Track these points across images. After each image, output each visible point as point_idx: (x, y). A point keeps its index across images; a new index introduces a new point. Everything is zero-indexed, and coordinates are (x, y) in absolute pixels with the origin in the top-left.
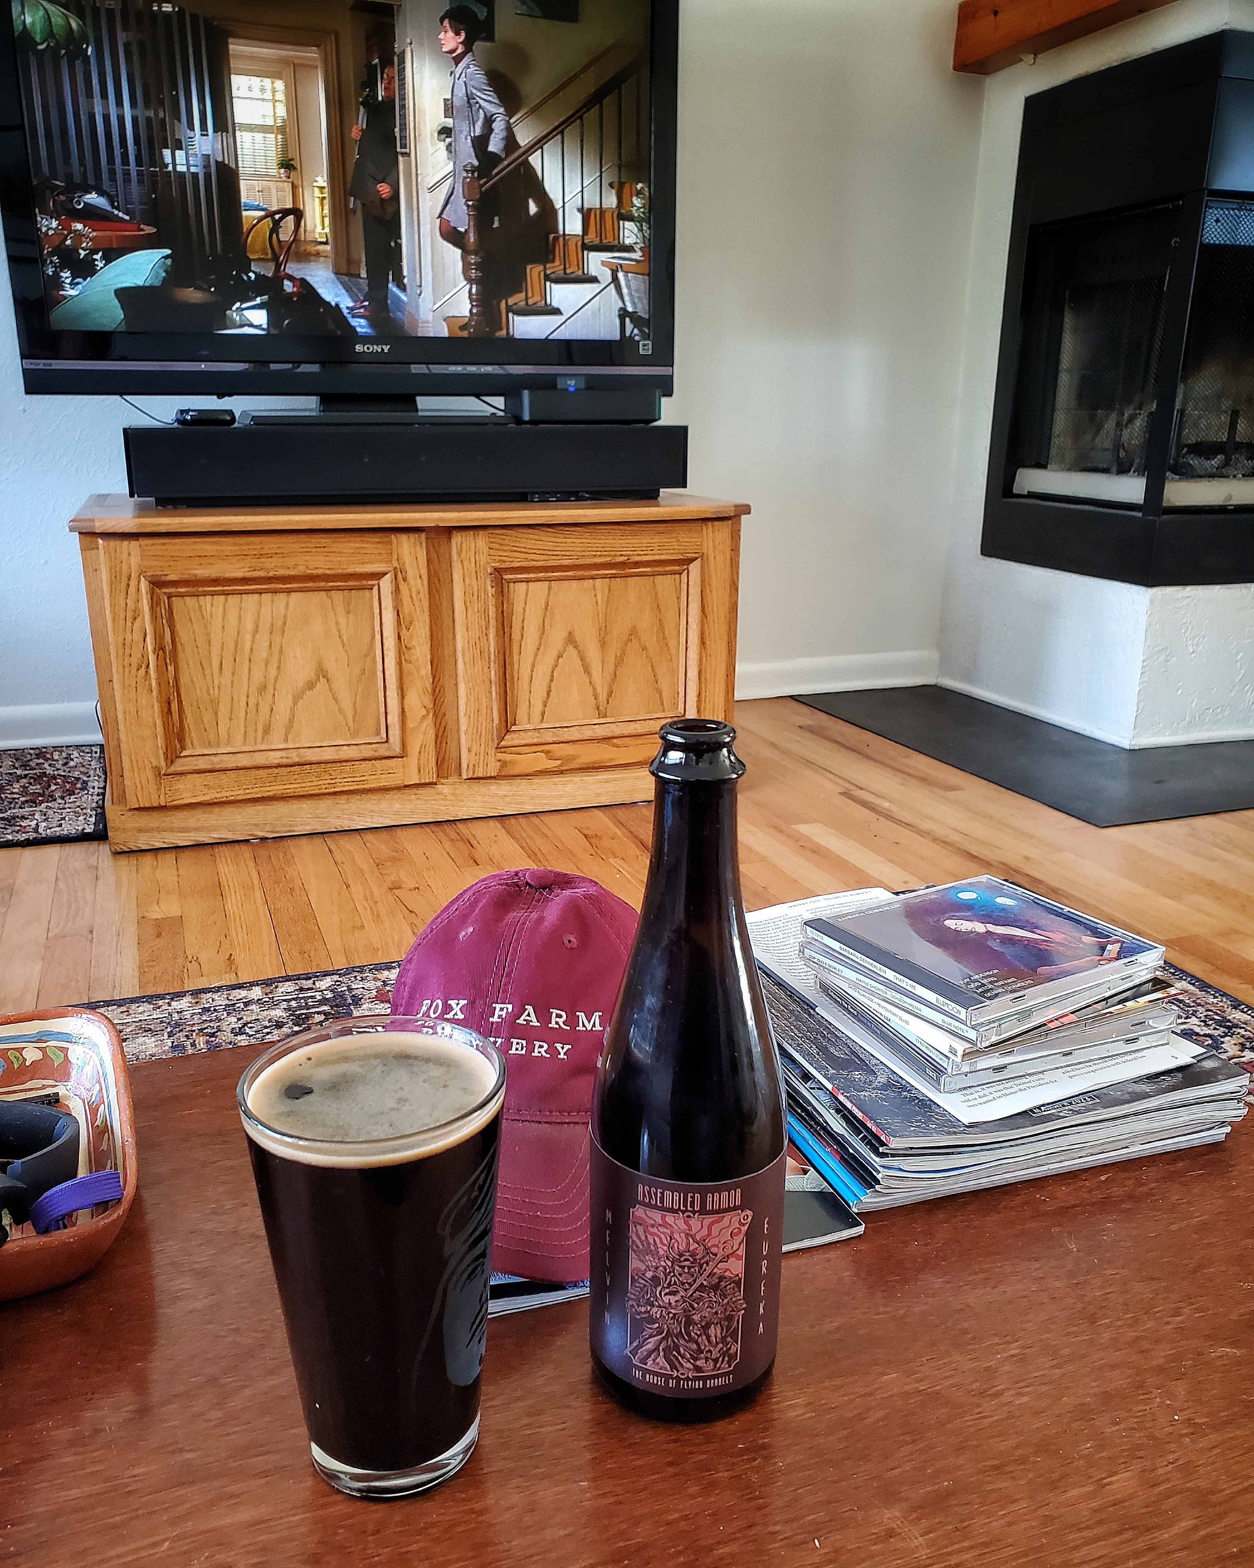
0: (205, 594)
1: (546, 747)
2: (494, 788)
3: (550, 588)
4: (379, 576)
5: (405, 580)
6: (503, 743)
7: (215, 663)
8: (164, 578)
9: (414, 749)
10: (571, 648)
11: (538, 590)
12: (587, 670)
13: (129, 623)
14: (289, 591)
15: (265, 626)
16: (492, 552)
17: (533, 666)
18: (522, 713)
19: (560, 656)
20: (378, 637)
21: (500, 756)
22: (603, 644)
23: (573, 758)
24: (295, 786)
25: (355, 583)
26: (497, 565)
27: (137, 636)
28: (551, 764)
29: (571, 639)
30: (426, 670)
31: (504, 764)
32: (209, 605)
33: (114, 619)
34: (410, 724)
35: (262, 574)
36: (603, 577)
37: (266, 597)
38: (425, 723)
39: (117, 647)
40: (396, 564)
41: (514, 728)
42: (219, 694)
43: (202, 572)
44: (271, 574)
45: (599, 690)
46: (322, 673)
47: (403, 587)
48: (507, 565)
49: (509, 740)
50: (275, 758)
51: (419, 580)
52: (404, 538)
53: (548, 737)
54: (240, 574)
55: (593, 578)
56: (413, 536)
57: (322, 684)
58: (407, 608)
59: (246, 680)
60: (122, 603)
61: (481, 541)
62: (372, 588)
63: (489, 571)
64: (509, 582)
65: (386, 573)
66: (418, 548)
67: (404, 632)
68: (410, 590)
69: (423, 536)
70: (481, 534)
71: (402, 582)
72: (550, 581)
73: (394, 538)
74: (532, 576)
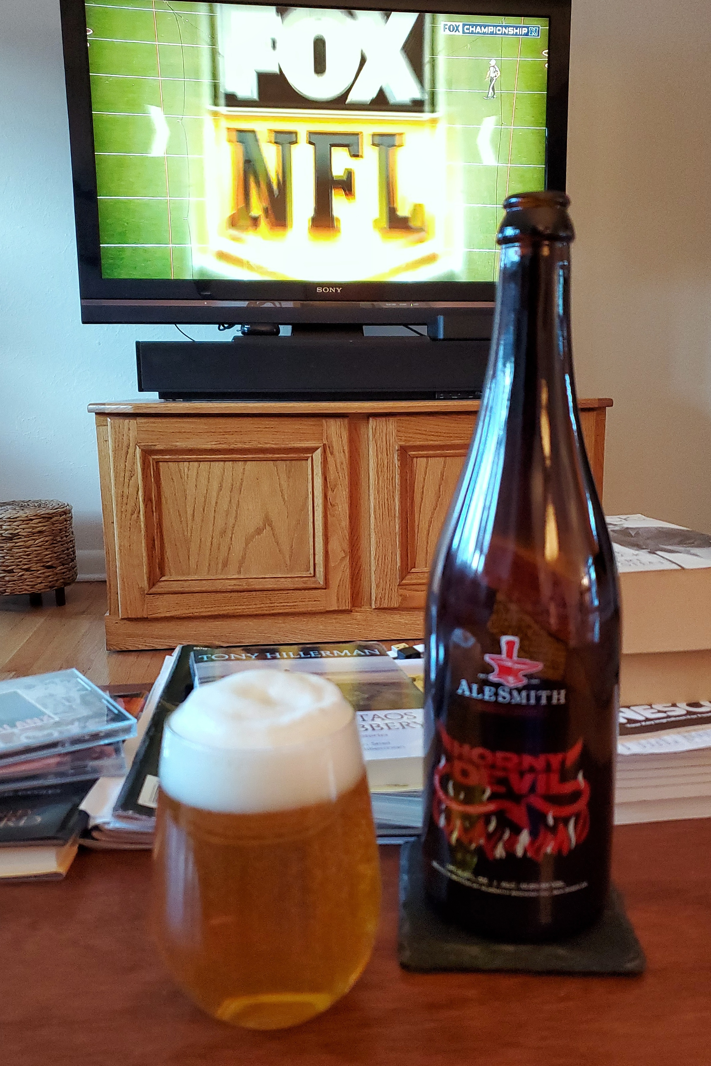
0: (183, 461)
2: (397, 618)
3: (445, 463)
5: (332, 453)
6: (404, 582)
7: (190, 512)
8: (153, 448)
11: (436, 464)
13: (127, 480)
14: (246, 461)
15: (227, 485)
16: (399, 434)
17: (430, 523)
18: (420, 558)
20: (310, 496)
21: (402, 592)
24: (243, 607)
25: (294, 456)
26: (403, 443)
27: (132, 490)
30: (345, 523)
31: (404, 598)
32: (186, 470)
33: (116, 477)
34: (332, 564)
35: (224, 446)
37: (228, 464)
38: (344, 563)
39: (117, 497)
41: (413, 570)
42: (191, 536)
43: (181, 444)
44: (232, 447)
46: (268, 521)
47: (330, 459)
48: (411, 444)
49: (409, 579)
50: (229, 585)
51: (342, 454)
52: (332, 422)
54: (209, 446)
56: (339, 421)
57: (267, 531)
58: (332, 475)
59: (211, 525)
60: (122, 466)
62: (307, 460)
63: (397, 448)
64: (412, 457)
65: (317, 449)
66: (343, 429)
67: (330, 493)
68: (335, 461)
69: (346, 421)
70: (391, 419)
71: (330, 455)
72: (446, 457)
73: (325, 422)
74: (431, 453)
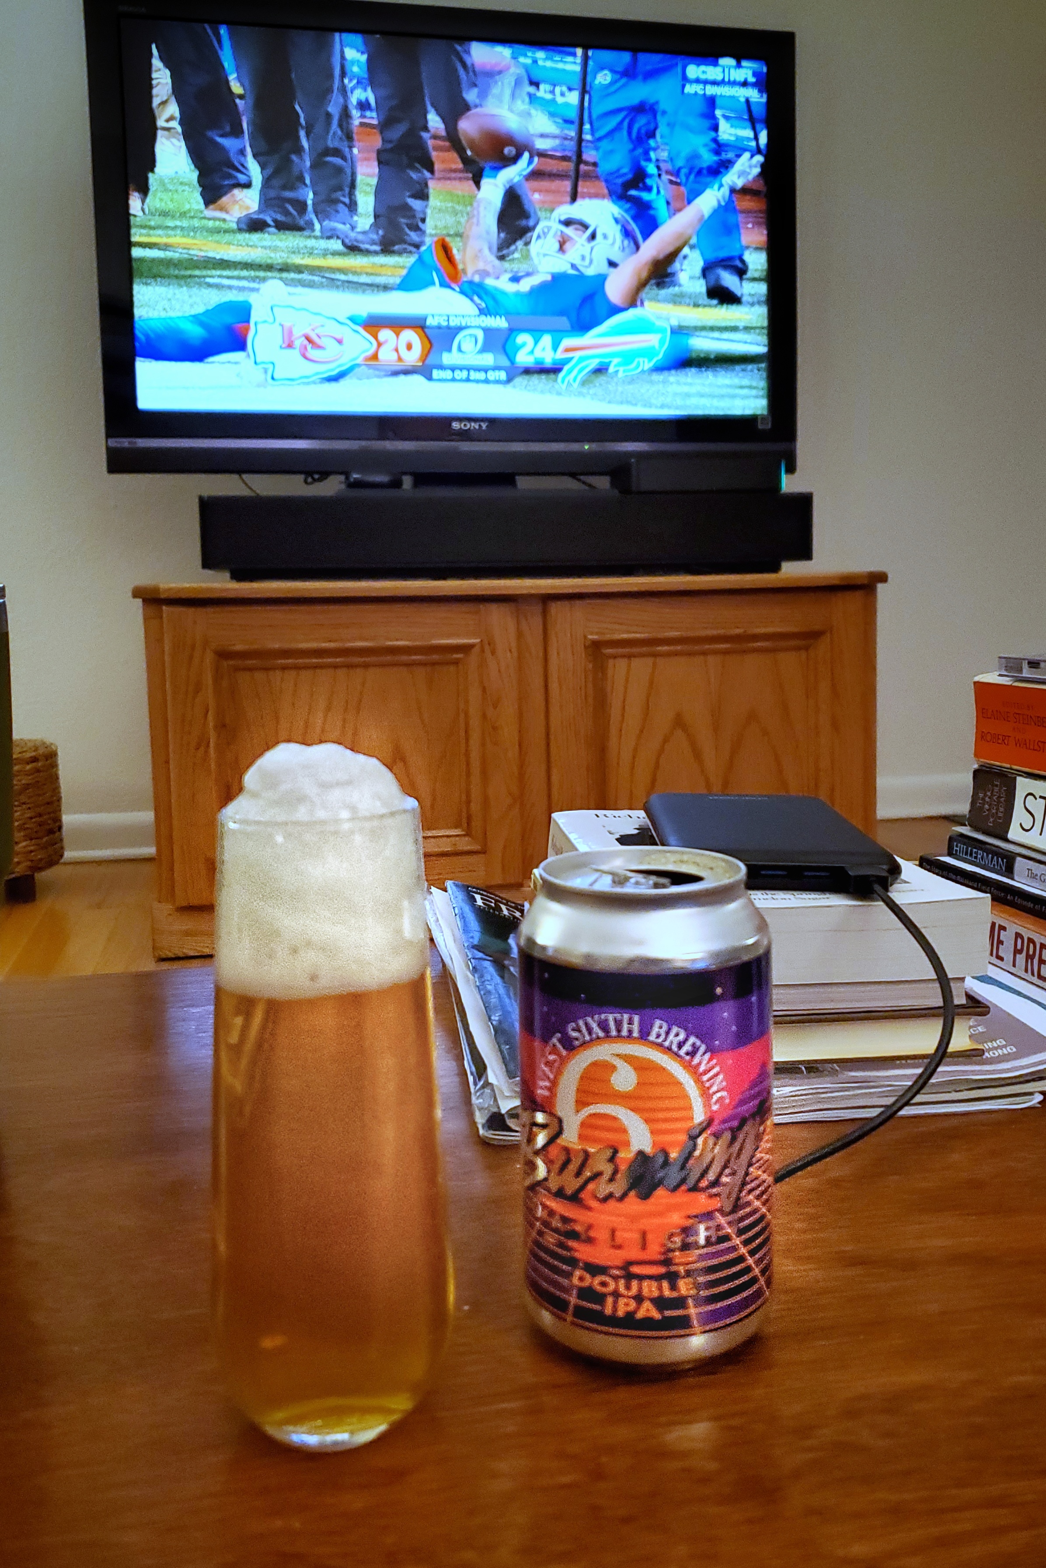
0: (273, 669)
3: (654, 664)
4: (465, 649)
5: (493, 653)
8: (230, 649)
9: (498, 844)
10: (679, 733)
11: (641, 667)
12: (697, 754)
13: (190, 697)
14: (366, 666)
15: (338, 703)
16: (591, 623)
17: (635, 753)
19: (666, 740)
22: (716, 728)
25: (437, 658)
26: (595, 637)
27: (198, 712)
29: (679, 722)
30: (513, 753)
32: (278, 682)
33: (174, 693)
34: (494, 814)
35: (337, 645)
36: (716, 652)
37: (341, 673)
38: (511, 814)
39: (176, 723)
40: (484, 636)
43: (272, 643)
44: (347, 646)
45: (713, 777)
46: (399, 755)
47: (491, 661)
51: (508, 654)
52: (494, 607)
54: (313, 645)
55: (704, 653)
56: (503, 606)
58: (494, 684)
60: (185, 675)
61: (578, 613)
62: (457, 663)
63: (586, 644)
64: (608, 658)
65: (473, 646)
66: (508, 621)
67: (490, 710)
68: (498, 664)
69: (512, 606)
70: (577, 603)
71: (490, 654)
72: (655, 655)
73: (483, 607)
74: (635, 650)
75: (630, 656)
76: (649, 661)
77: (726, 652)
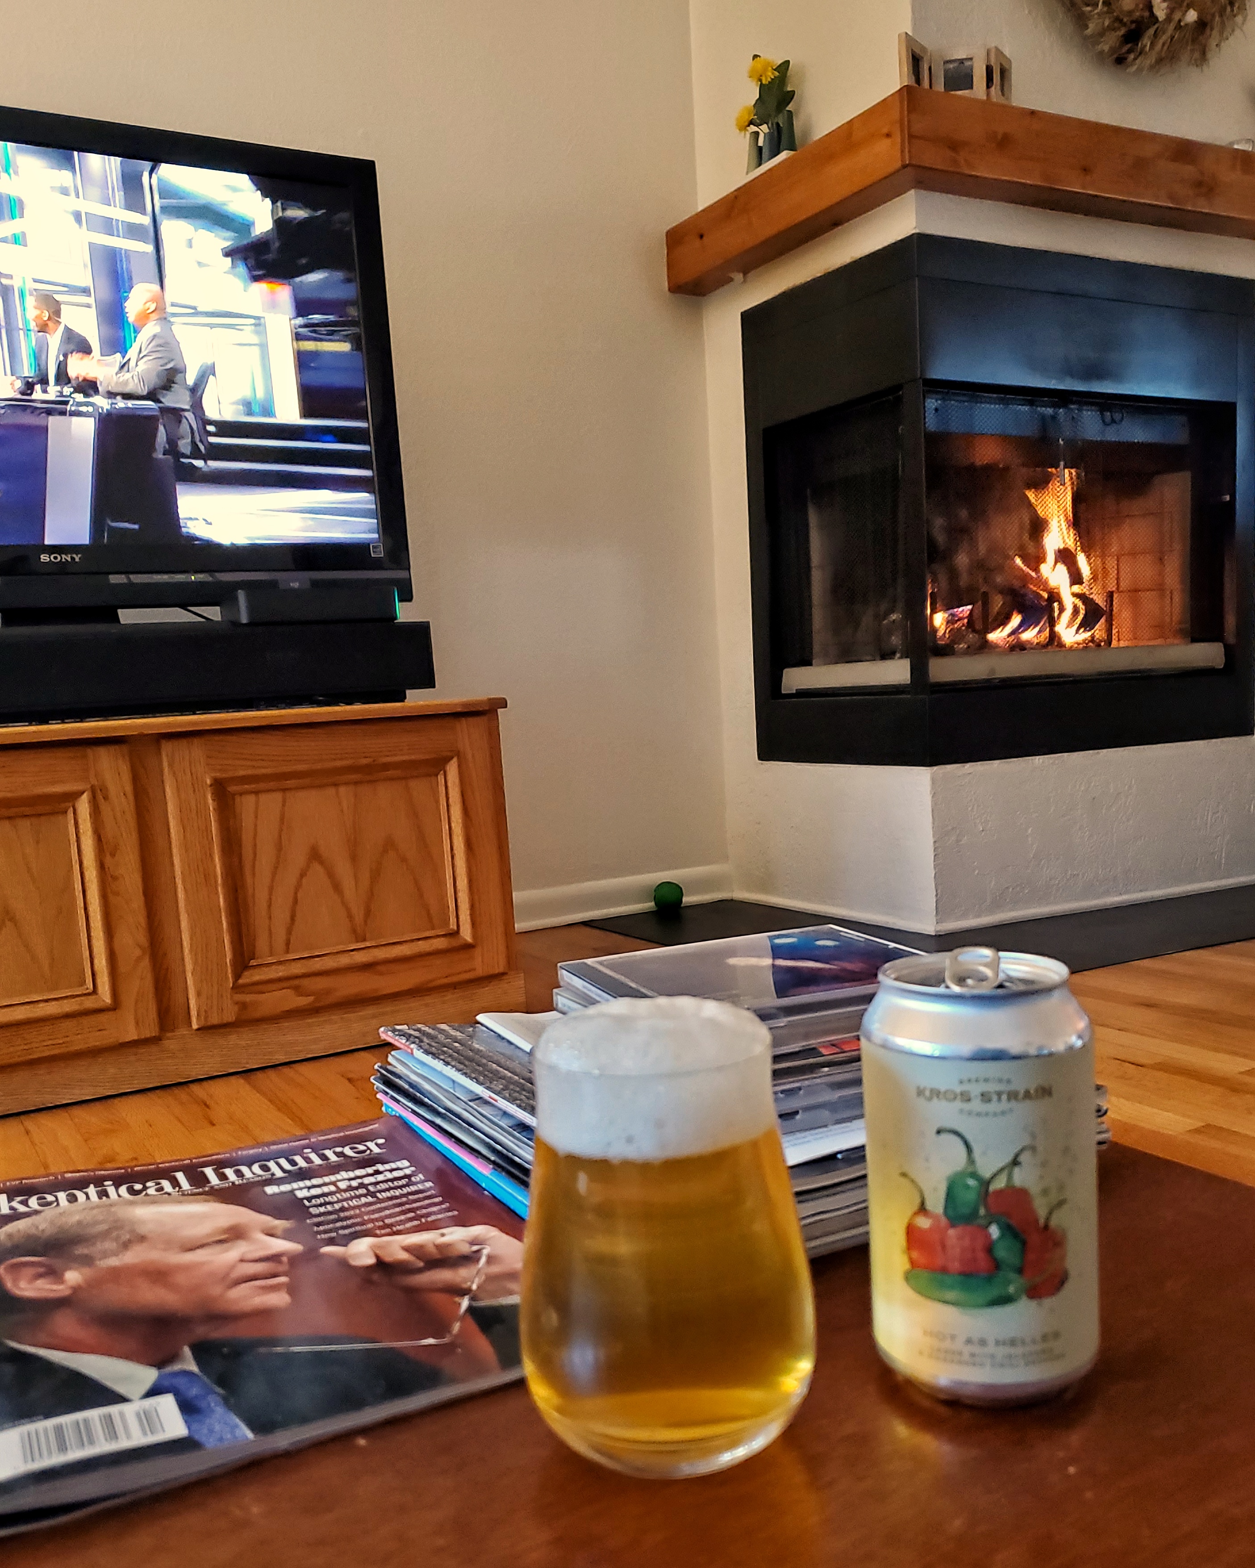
1: (296, 982)
2: (234, 1039)
3: (283, 799)
4: (74, 796)
5: (106, 798)
6: (241, 981)
9: (128, 999)
10: (315, 866)
11: (271, 802)
12: (337, 887)
16: (211, 762)
17: (271, 889)
18: (262, 944)
19: (303, 875)
20: (76, 867)
21: (239, 997)
22: (354, 858)
23: (328, 992)
25: (44, 808)
26: (218, 775)
28: (303, 1001)
29: (315, 855)
30: (138, 903)
31: (243, 1006)
34: (123, 968)
36: (347, 783)
38: (142, 965)
40: (94, 781)
41: (253, 963)
45: (354, 911)
46: (8, 915)
47: (104, 807)
48: (230, 774)
49: (248, 977)
51: (123, 799)
52: (102, 751)
53: (297, 969)
55: (335, 785)
56: (112, 749)
57: (8, 929)
58: (110, 833)
61: (197, 750)
62: (66, 812)
63: (209, 782)
64: (234, 795)
65: (83, 793)
66: (120, 762)
67: (108, 860)
68: (113, 810)
69: (125, 748)
70: (196, 741)
71: (103, 800)
72: (284, 790)
73: (90, 752)
74: (262, 786)
75: (257, 793)
76: (278, 796)
77: (356, 783)
